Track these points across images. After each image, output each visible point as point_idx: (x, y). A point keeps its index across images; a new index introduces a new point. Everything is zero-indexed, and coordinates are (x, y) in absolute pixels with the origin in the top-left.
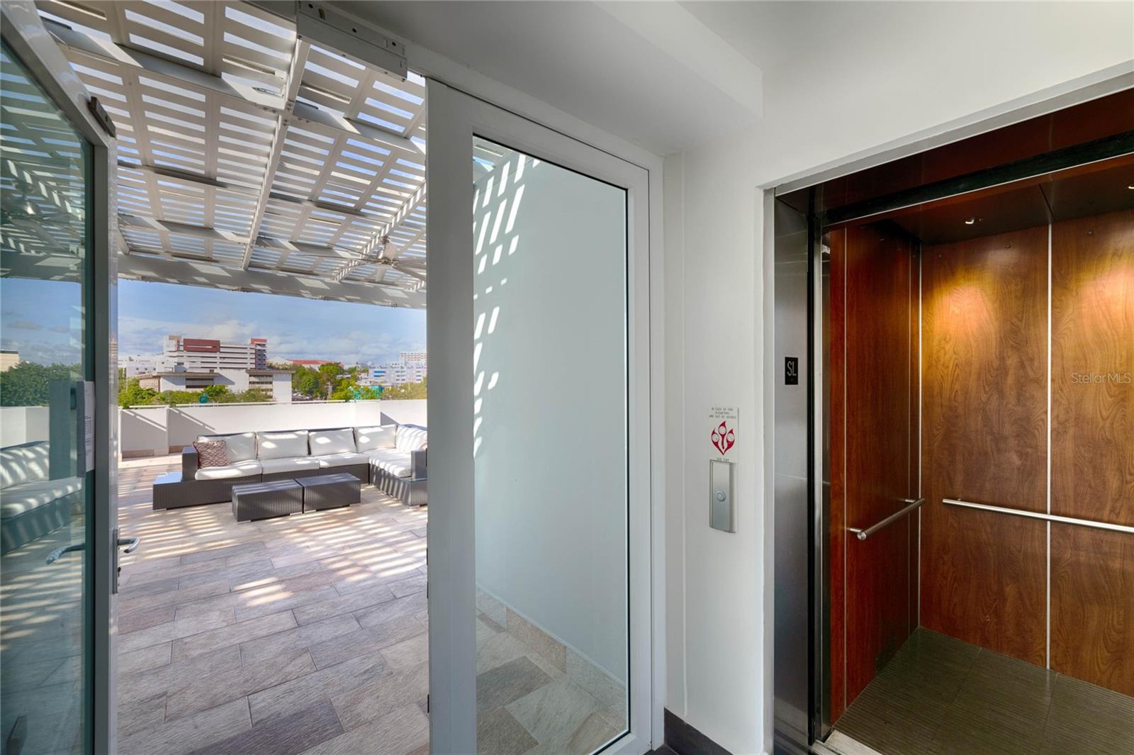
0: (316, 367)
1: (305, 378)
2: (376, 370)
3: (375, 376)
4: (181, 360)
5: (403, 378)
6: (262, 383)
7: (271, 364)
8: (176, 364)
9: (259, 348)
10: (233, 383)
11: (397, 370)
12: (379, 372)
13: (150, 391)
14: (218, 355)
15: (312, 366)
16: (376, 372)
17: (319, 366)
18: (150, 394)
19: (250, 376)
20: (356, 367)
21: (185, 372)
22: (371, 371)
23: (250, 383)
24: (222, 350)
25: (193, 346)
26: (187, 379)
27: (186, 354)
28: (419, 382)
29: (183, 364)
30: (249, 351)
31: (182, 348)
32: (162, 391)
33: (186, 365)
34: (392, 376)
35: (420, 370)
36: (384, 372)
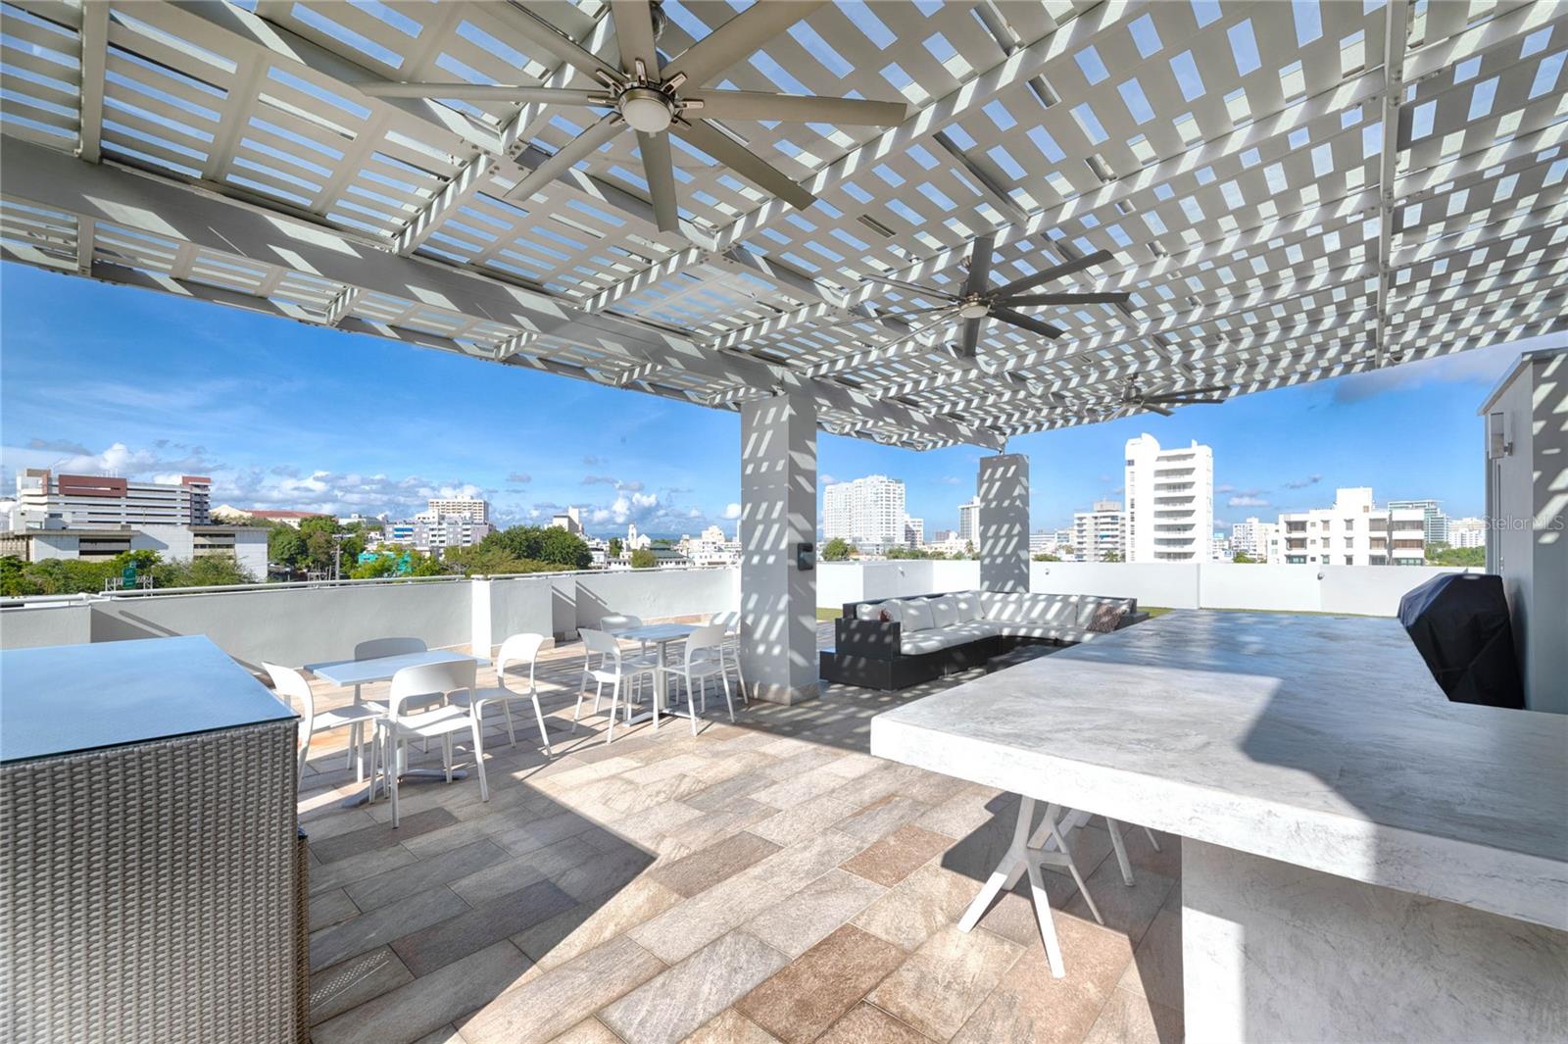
0: (294, 523)
1: (280, 538)
2: (396, 526)
3: (396, 536)
4: (56, 510)
5: (442, 538)
6: (219, 546)
7: (217, 517)
8: (47, 516)
9: (198, 491)
10: (166, 547)
11: (431, 526)
12: (402, 530)
13: (12, 561)
14: (123, 502)
15: (286, 520)
16: (397, 530)
17: (299, 520)
18: (13, 565)
19: (196, 535)
20: (359, 523)
21: (64, 528)
22: (389, 529)
23: (196, 546)
24: (130, 494)
25: (73, 486)
26: (81, 541)
27: (62, 499)
28: (469, 545)
29: (60, 515)
30: (179, 497)
31: (56, 490)
32: (33, 559)
33: (67, 518)
34: (425, 535)
35: (468, 527)
36: (411, 530)
